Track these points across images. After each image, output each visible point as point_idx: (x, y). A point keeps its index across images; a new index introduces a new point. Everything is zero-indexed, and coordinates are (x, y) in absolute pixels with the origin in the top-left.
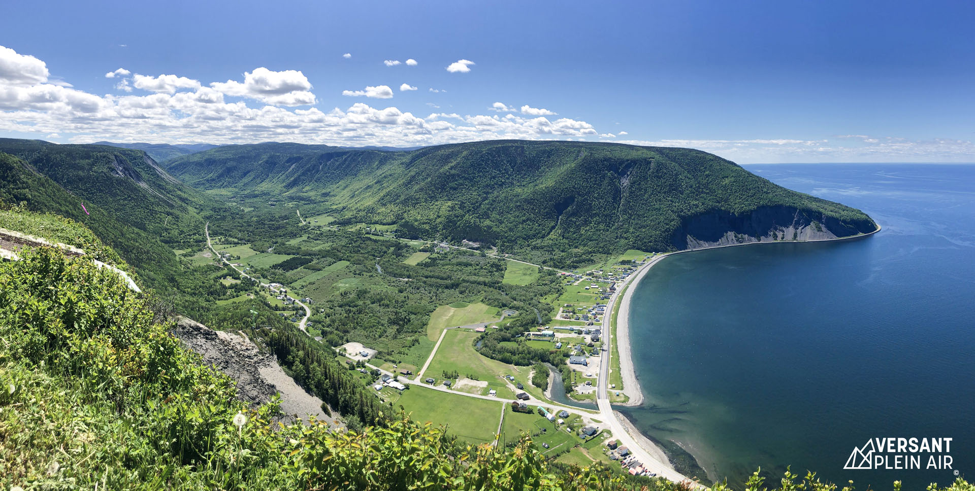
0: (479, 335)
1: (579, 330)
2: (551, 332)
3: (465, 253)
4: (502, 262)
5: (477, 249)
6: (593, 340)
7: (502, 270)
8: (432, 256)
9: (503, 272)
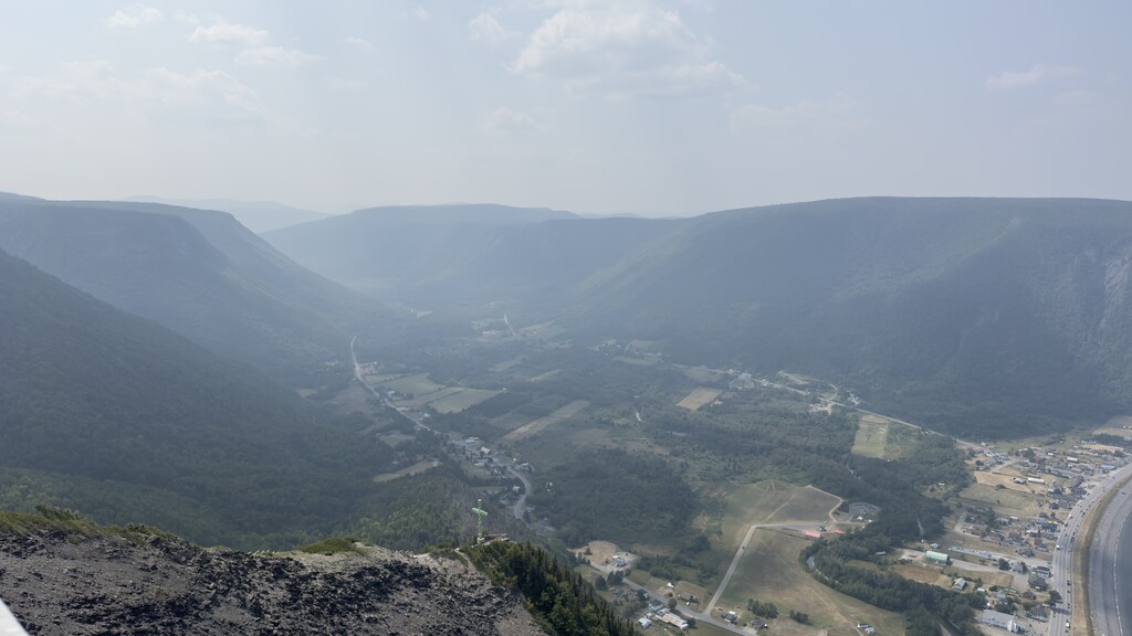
0: (809, 544)
1: (1002, 561)
2: (944, 557)
3: (782, 393)
4: (850, 415)
5: (803, 388)
6: (1033, 585)
7: (849, 428)
8: (724, 397)
9: (851, 432)
